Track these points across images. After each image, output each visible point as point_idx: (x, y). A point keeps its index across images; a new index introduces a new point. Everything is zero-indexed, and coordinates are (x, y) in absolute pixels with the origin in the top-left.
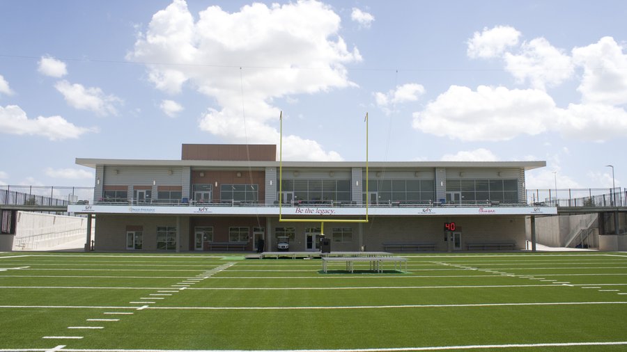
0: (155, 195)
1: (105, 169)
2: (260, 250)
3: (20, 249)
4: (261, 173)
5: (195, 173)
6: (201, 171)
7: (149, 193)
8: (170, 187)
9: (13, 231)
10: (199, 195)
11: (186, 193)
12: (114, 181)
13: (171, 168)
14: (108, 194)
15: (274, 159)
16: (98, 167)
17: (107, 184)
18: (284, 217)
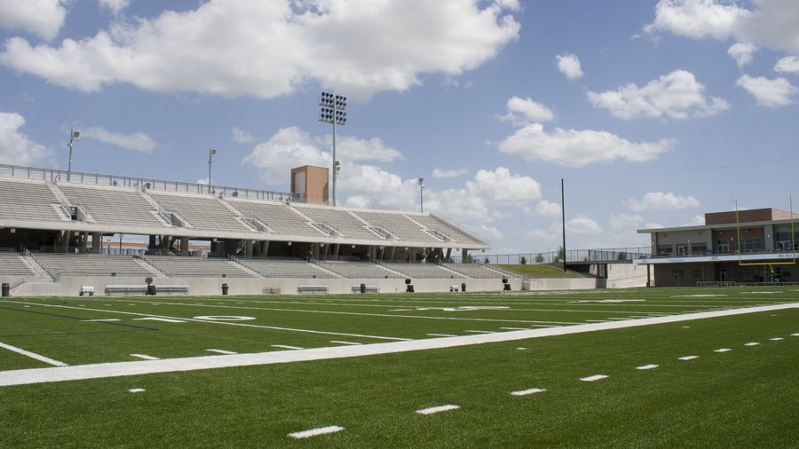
0: (690, 248)
1: (656, 235)
2: (761, 281)
3: (611, 287)
4: (761, 229)
5: (714, 232)
6: (719, 231)
7: (686, 248)
8: (700, 244)
9: (606, 277)
10: (720, 248)
11: (710, 247)
12: (663, 242)
13: (698, 231)
14: (660, 250)
15: (770, 219)
16: (652, 233)
17: (660, 243)
18: (743, 262)
